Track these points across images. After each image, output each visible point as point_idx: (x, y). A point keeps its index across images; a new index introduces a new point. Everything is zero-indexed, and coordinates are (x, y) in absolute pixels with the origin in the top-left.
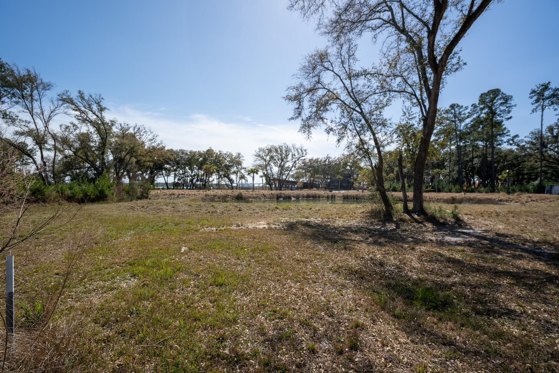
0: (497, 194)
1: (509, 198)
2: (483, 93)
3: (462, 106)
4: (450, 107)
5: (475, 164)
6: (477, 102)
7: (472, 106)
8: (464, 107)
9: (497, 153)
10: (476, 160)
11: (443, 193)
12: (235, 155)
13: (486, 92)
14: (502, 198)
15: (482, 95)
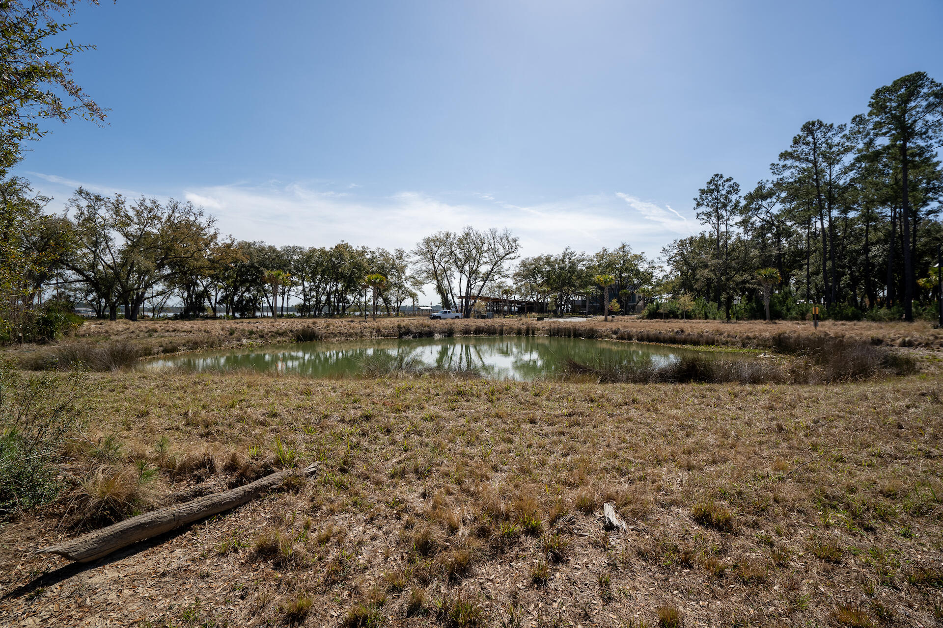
0: (904, 324)
1: (936, 338)
2: (880, 87)
3: (831, 126)
4: (802, 130)
5: (874, 257)
6: (865, 111)
7: (854, 119)
8: (835, 126)
9: (928, 232)
10: (875, 250)
11: (784, 322)
12: (393, 253)
13: (889, 84)
14: (917, 335)
15: (878, 92)
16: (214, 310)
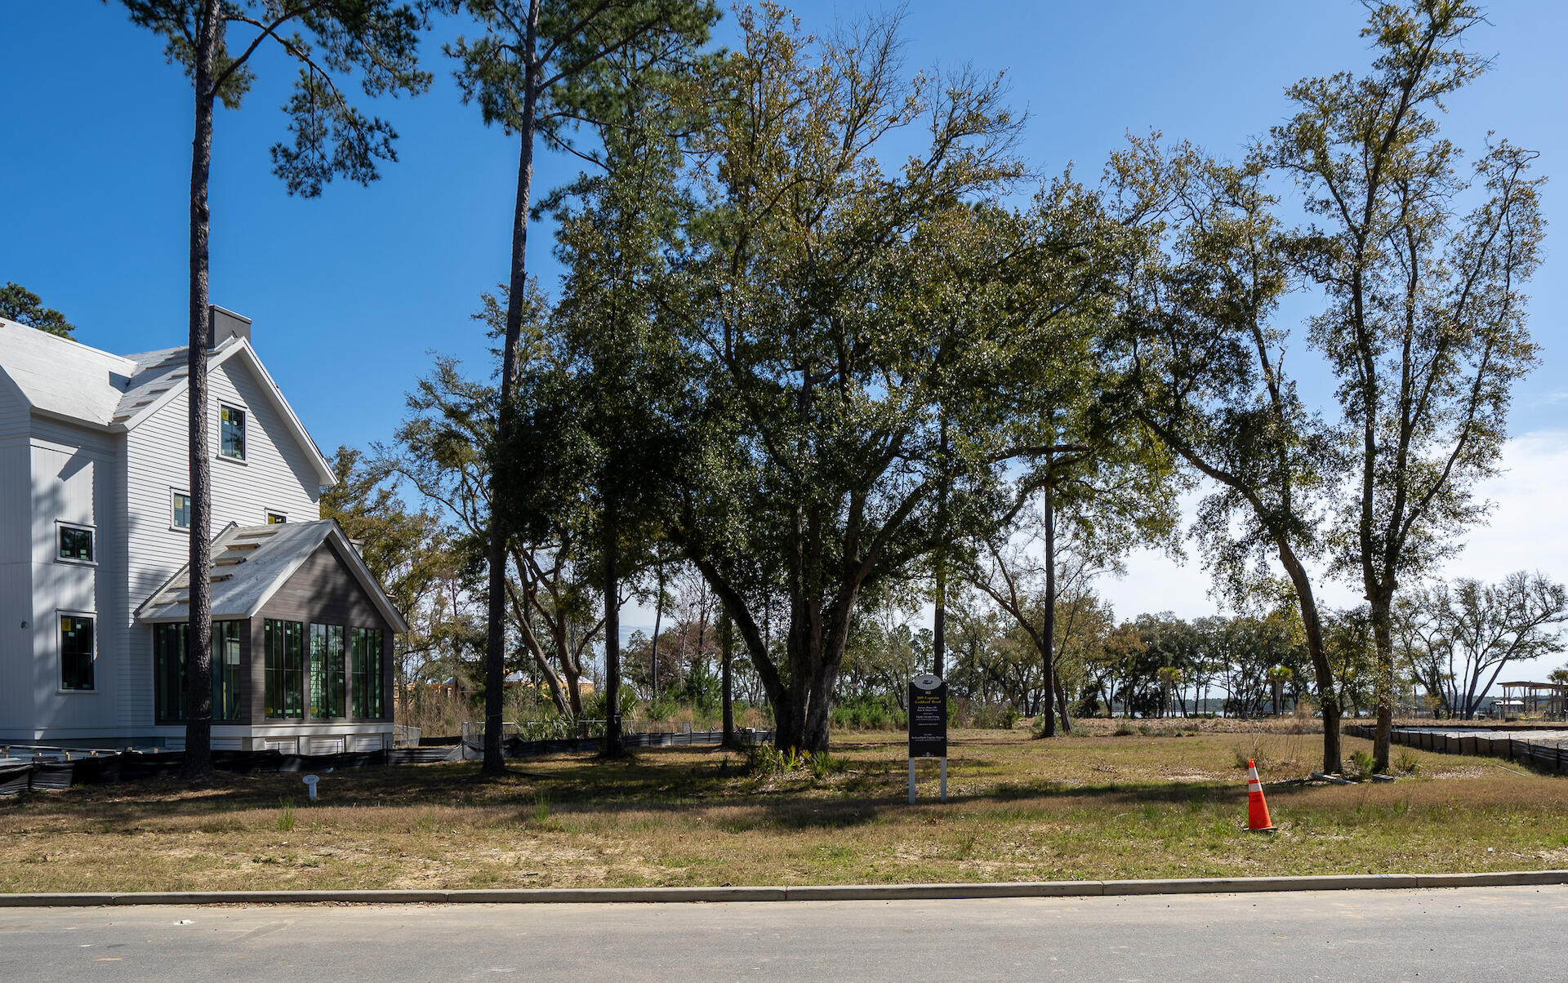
16: (1110, 708)
